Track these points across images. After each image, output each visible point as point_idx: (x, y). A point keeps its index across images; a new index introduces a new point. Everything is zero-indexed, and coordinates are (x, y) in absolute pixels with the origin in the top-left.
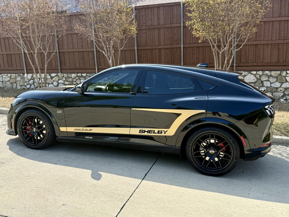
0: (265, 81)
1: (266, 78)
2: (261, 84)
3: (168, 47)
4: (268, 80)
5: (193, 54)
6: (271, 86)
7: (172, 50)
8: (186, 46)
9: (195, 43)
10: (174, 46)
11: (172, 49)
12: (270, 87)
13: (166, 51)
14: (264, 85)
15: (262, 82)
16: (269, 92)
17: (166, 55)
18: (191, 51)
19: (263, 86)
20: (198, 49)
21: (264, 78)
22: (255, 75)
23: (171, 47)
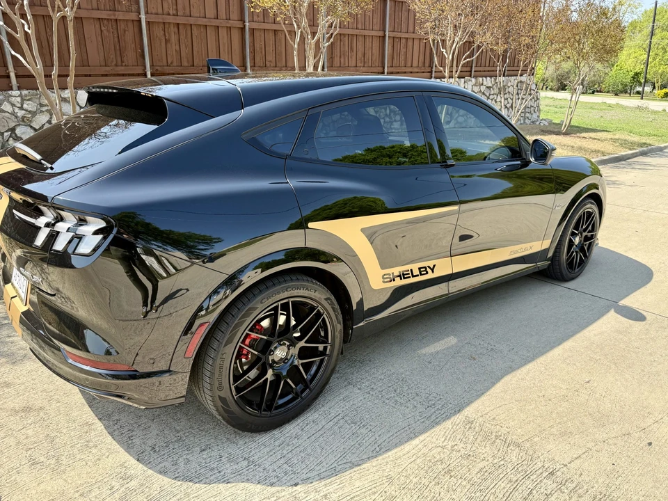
3: (103, 15)
5: (167, 41)
7: (114, 27)
8: (153, 18)
9: (169, 14)
10: (120, 16)
11: (114, 23)
13: (98, 26)
17: (100, 39)
18: (162, 33)
20: (176, 30)
23: (113, 17)
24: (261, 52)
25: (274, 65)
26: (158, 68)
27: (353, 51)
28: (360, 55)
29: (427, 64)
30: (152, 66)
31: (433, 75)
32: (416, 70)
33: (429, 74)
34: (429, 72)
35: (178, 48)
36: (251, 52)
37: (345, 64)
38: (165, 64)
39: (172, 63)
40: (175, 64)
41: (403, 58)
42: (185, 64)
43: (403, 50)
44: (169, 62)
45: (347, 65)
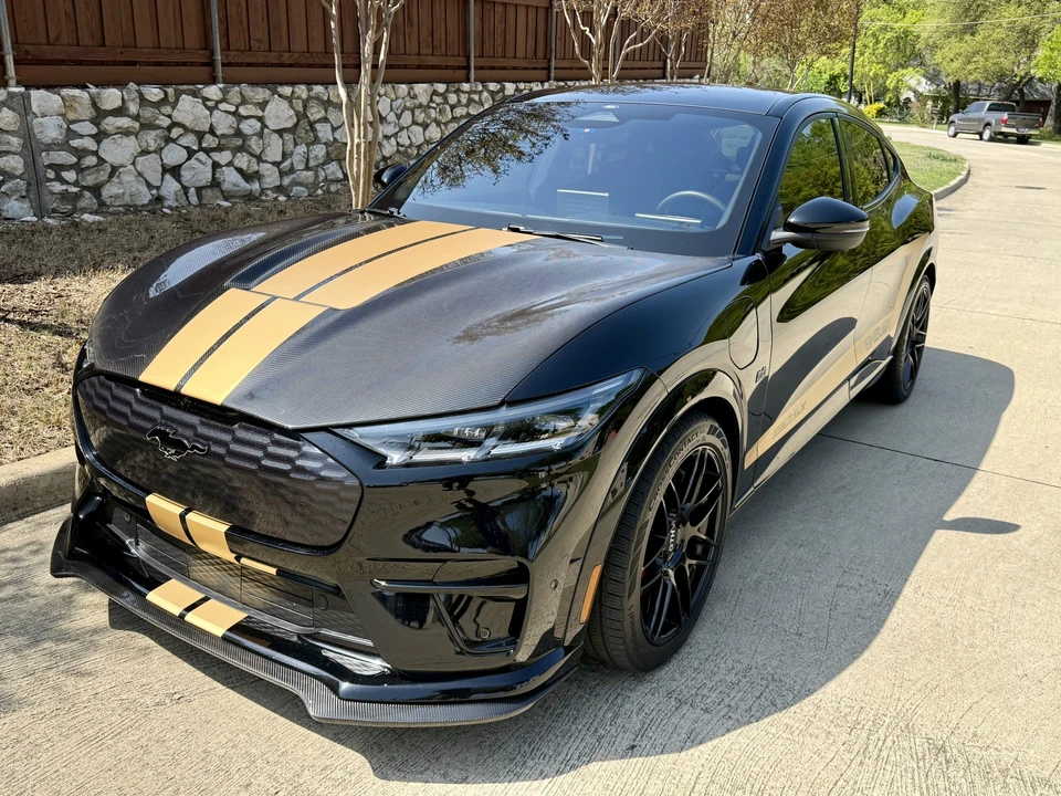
0: (319, 121)
1: (319, 112)
2: (312, 134)
4: (325, 120)
6: (335, 139)
12: (333, 143)
14: (320, 135)
15: (312, 124)
16: (333, 160)
19: (316, 140)
21: (316, 110)
22: (289, 99)
24: (241, 22)
25: (267, 48)
26: (30, 48)
27: (412, 25)
28: (425, 33)
29: (540, 54)
30: (15, 43)
31: (552, 75)
32: (523, 64)
33: (545, 72)
34: (544, 69)
35: (70, 10)
36: (220, 21)
37: (398, 49)
38: (44, 40)
39: (57, 39)
40: (64, 39)
41: (499, 41)
42: (86, 40)
43: (499, 26)
44: (53, 36)
45: (402, 51)
